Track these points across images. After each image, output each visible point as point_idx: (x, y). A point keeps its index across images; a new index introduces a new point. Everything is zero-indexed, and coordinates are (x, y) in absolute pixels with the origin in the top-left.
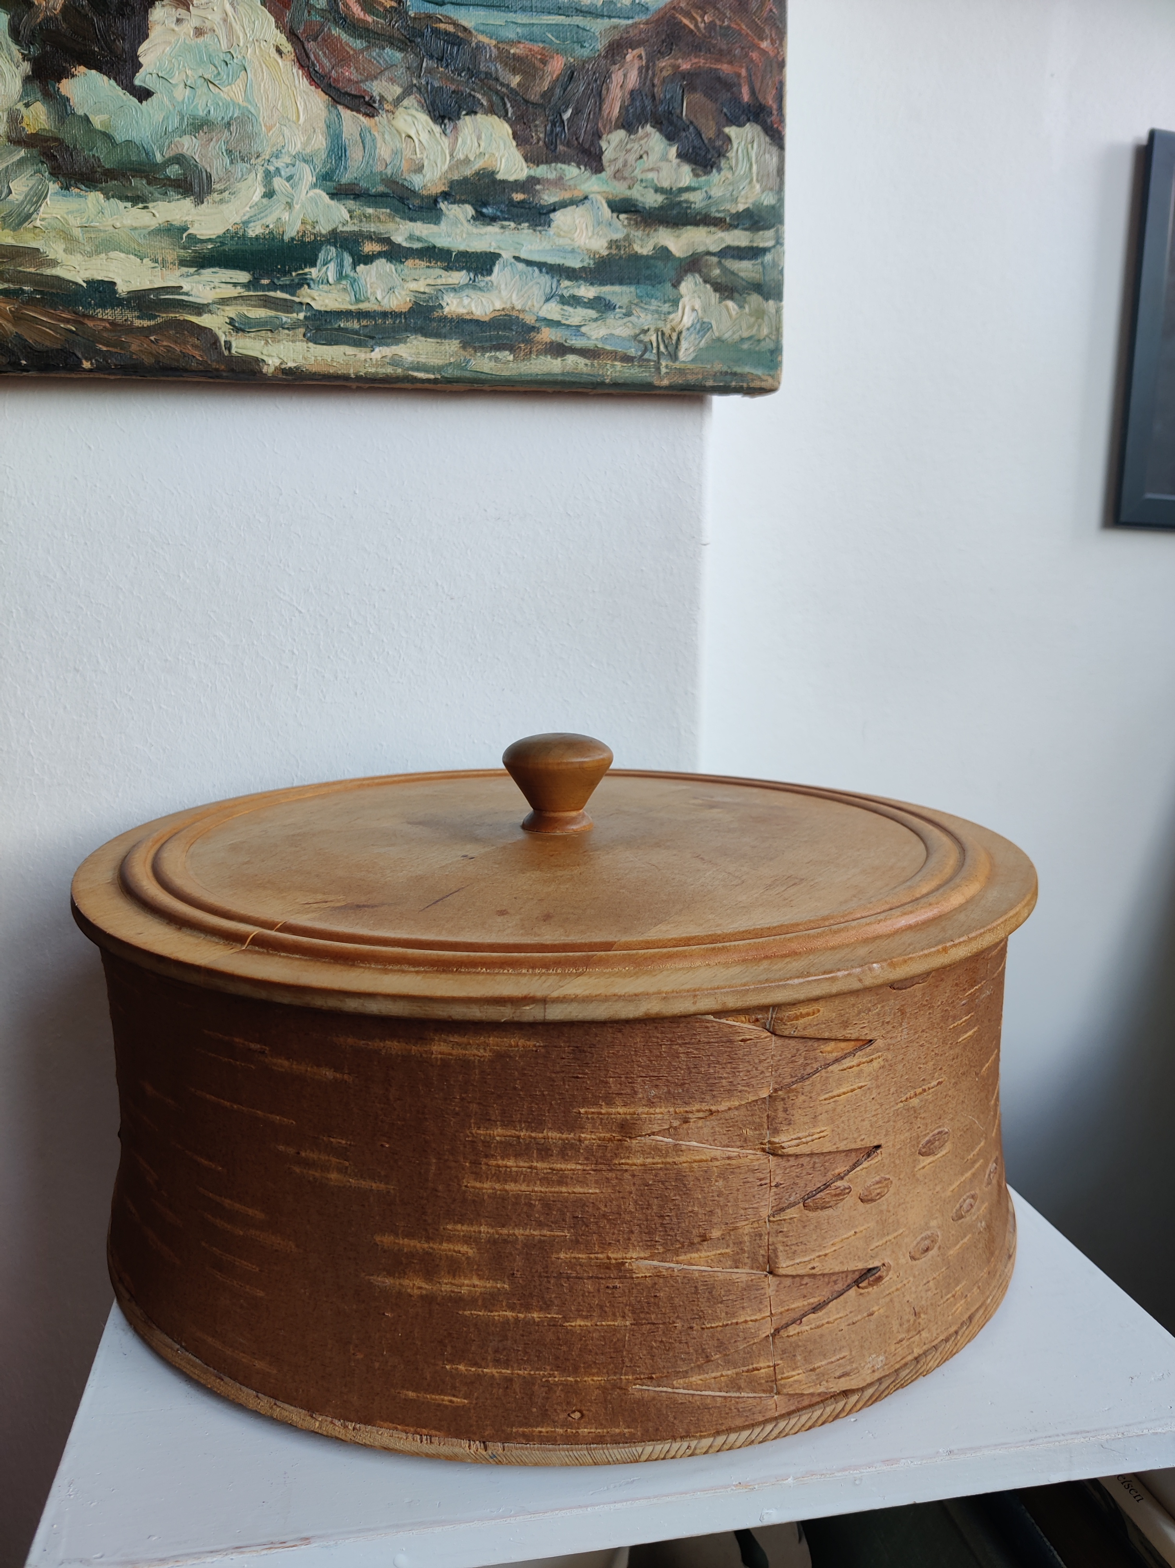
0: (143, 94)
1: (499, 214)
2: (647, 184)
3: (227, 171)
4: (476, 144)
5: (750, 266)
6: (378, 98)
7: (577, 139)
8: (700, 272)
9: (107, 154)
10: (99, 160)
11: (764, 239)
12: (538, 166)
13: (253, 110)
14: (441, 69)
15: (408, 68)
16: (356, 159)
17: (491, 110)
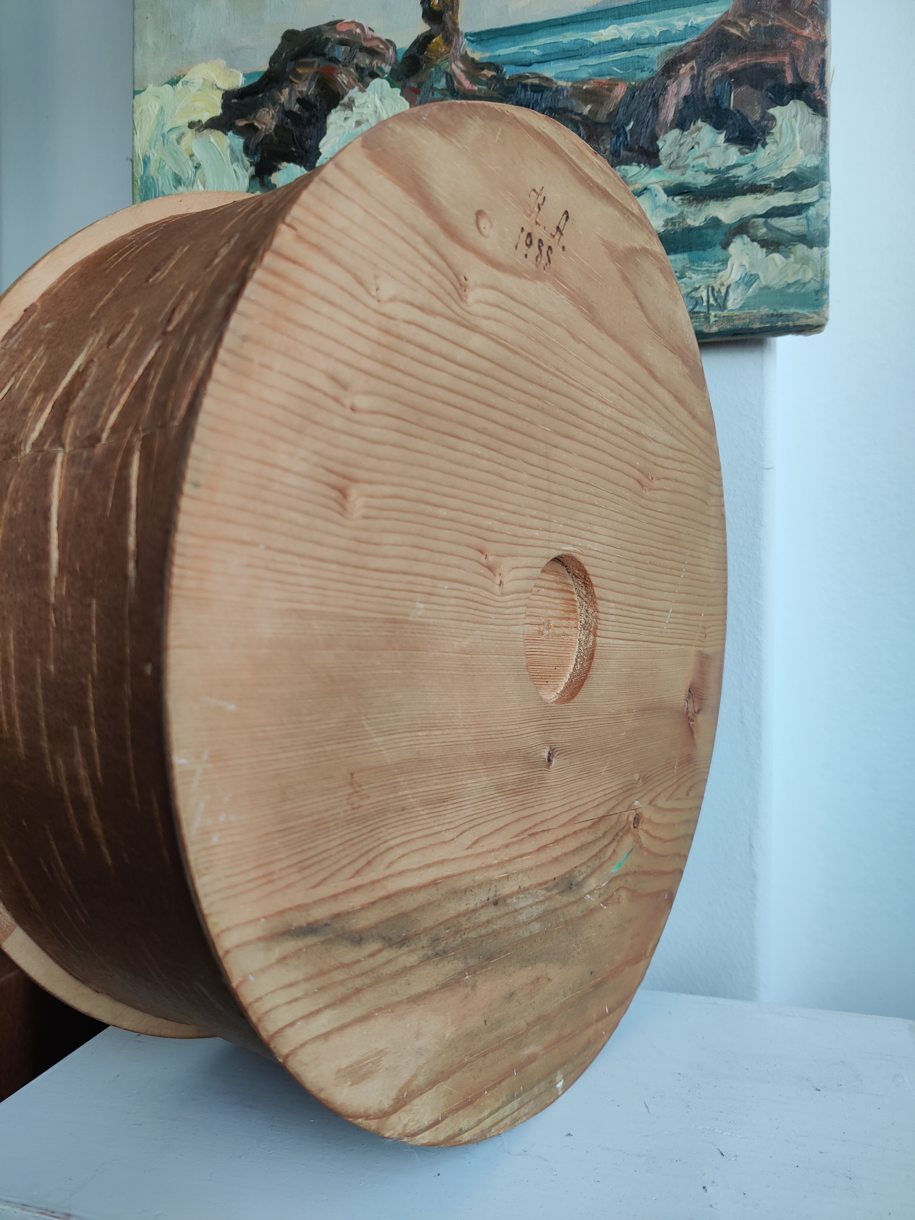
2: (697, 169)
7: (637, 144)
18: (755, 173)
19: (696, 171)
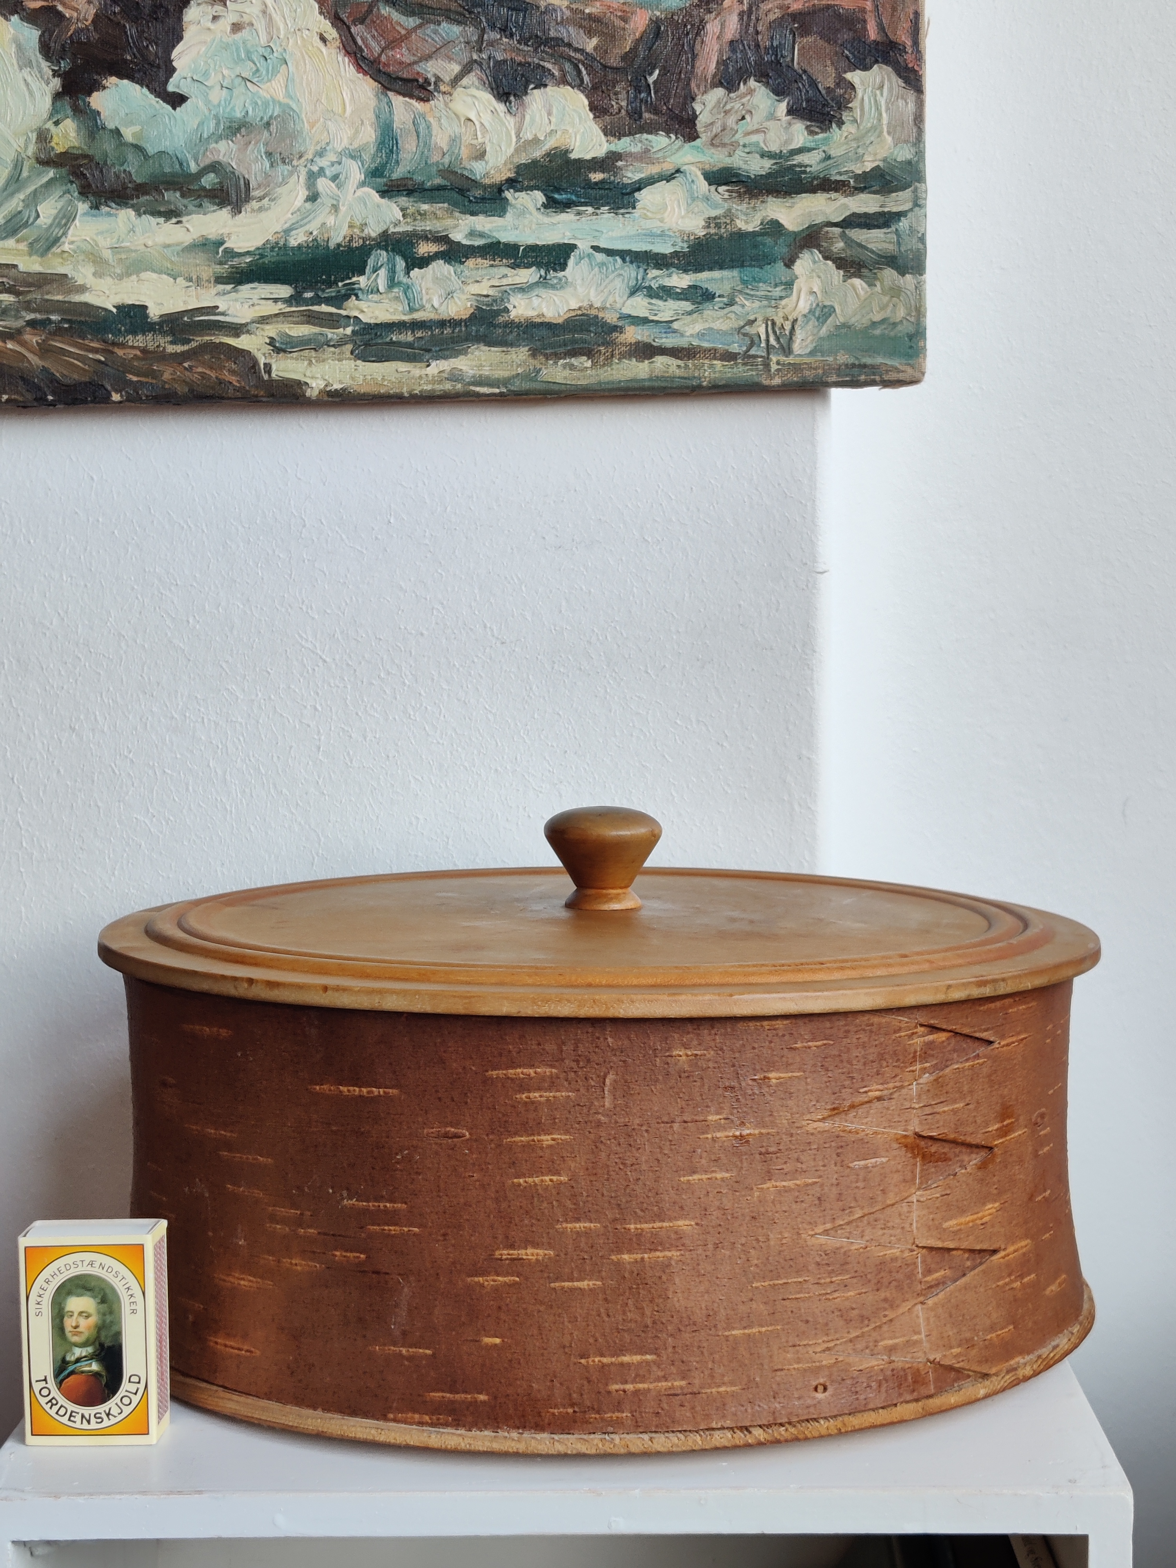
0: (177, 100)
1: (574, 198)
3: (267, 175)
4: (547, 121)
5: (882, 236)
6: (433, 80)
7: (665, 104)
8: (818, 247)
9: (140, 167)
10: (131, 175)
11: (897, 202)
12: (619, 139)
13: (294, 106)
14: (505, 40)
15: (468, 43)
16: (409, 148)
17: (563, 81)
18: (828, 162)
19: (748, 153)
